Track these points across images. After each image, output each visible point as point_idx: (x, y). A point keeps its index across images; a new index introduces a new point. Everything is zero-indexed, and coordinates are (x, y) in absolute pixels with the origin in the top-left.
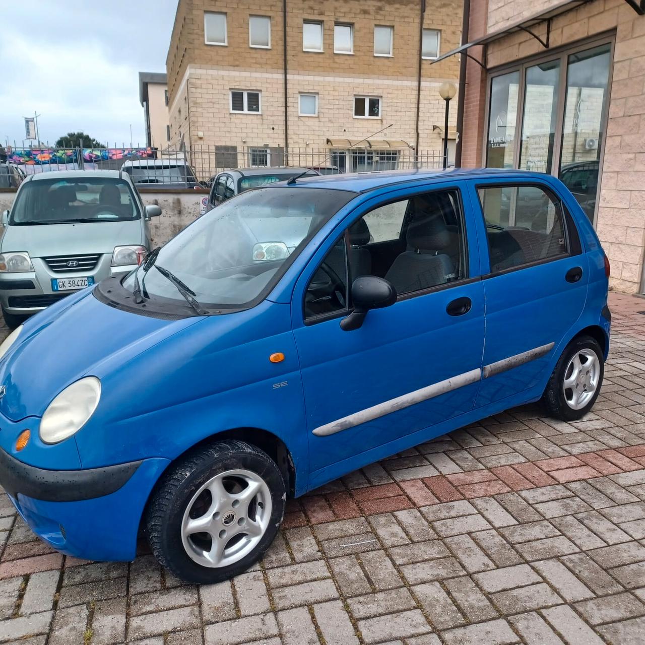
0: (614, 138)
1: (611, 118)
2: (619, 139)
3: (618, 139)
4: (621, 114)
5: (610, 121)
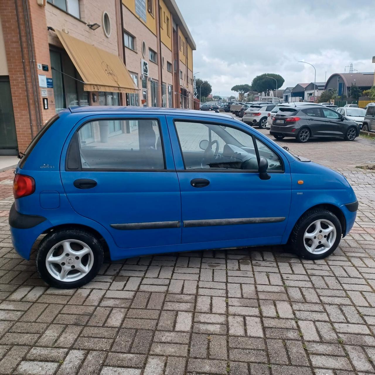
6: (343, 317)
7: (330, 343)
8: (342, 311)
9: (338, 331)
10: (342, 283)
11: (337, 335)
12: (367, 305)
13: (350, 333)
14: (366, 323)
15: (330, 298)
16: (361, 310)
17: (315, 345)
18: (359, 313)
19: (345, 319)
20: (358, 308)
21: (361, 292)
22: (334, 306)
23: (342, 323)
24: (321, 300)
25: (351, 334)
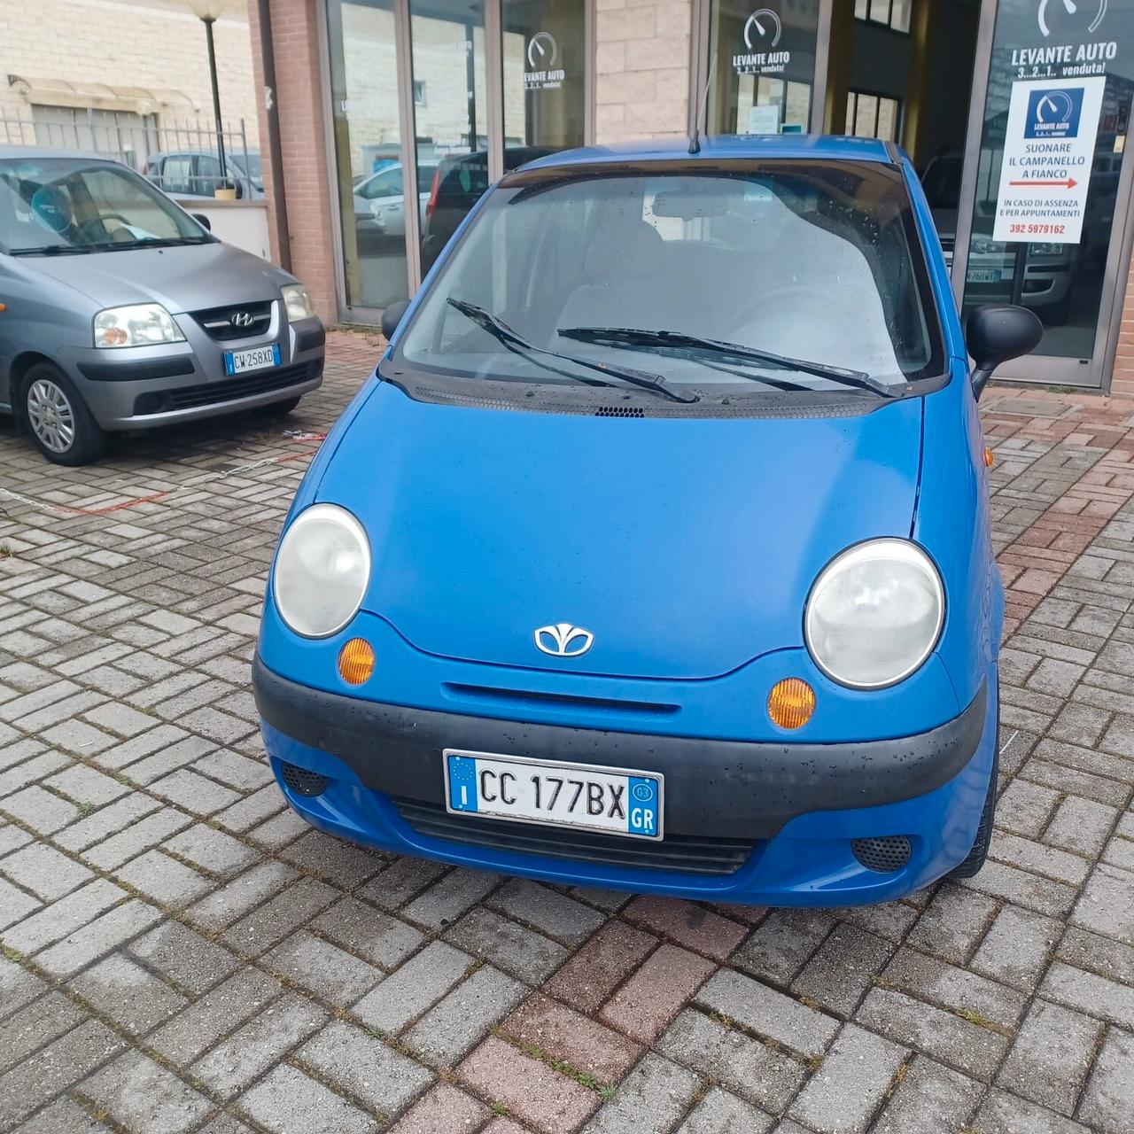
0: (610, 107)
1: (602, 74)
2: (620, 109)
3: (618, 112)
4: (620, 68)
5: (598, 79)
6: (125, 668)
7: (119, 624)
8: (136, 676)
9: (118, 644)
10: (192, 738)
11: (113, 639)
12: (89, 716)
13: (95, 650)
14: (71, 679)
15: (186, 685)
16: (97, 698)
17: (140, 612)
18: (96, 690)
19: (119, 666)
20: (106, 699)
21: (123, 739)
22: (161, 675)
23: (120, 658)
24: (200, 671)
25: (91, 652)
